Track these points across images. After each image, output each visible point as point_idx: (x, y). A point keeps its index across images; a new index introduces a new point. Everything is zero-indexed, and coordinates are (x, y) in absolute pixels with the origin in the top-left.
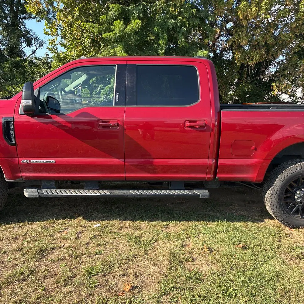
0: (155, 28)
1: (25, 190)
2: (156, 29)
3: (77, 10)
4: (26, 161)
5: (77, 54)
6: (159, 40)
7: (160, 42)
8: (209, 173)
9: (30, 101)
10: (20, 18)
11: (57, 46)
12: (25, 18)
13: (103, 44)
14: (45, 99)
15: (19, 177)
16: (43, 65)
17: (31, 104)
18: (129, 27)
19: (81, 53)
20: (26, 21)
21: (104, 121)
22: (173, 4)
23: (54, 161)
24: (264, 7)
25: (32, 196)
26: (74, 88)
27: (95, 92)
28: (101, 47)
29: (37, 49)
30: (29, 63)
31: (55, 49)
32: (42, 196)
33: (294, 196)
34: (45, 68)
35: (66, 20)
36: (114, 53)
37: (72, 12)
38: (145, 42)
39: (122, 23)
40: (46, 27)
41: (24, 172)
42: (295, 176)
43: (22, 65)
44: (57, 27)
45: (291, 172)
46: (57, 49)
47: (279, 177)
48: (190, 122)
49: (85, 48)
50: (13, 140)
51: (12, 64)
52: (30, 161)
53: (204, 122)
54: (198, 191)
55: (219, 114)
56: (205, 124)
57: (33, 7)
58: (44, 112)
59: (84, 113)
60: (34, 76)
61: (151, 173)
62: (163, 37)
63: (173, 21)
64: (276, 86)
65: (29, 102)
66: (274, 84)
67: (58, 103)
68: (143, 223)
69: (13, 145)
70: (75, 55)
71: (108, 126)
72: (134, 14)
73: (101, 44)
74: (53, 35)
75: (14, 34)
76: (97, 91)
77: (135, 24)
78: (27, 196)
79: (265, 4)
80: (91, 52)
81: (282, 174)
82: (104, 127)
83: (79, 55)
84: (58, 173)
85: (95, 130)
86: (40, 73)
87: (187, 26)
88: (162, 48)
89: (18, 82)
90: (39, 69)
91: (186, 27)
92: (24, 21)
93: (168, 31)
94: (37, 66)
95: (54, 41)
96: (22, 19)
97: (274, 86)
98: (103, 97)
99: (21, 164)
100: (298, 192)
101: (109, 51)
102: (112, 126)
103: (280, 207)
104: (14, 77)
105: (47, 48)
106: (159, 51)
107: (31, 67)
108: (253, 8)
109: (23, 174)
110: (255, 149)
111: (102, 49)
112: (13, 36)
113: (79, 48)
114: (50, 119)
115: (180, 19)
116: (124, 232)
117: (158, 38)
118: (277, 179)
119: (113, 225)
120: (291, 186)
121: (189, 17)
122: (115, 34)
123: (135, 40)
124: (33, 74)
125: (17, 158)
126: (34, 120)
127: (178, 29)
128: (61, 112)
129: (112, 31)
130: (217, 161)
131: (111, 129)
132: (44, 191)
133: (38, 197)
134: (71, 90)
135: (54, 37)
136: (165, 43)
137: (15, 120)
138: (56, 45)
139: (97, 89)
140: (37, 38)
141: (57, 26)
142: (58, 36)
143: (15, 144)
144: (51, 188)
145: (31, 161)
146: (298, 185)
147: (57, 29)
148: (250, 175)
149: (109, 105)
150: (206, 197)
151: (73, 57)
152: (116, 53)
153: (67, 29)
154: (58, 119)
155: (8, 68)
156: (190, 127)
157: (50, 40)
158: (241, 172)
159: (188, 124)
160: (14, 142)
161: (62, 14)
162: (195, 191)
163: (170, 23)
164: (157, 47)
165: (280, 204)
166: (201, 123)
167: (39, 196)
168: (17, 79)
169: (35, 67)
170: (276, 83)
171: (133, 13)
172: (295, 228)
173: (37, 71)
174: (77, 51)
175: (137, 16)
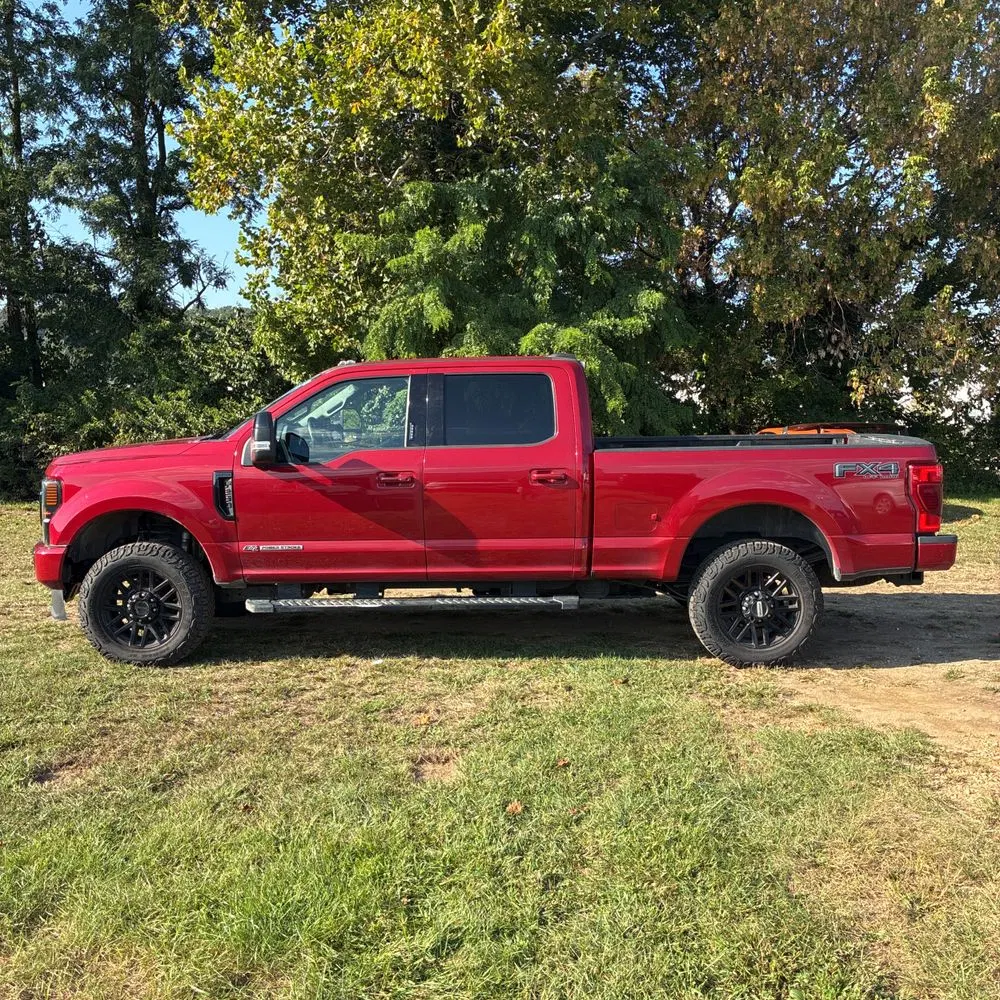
0: (524, 237)
1: (248, 600)
2: (525, 239)
3: (322, 202)
4: (252, 547)
5: (320, 308)
6: (535, 266)
7: (537, 273)
8: (579, 564)
9: (268, 443)
10: (162, 208)
11: (267, 289)
12: (175, 206)
13: (388, 277)
14: (283, 437)
15: (238, 577)
16: (228, 339)
17: (268, 448)
18: (455, 239)
19: (330, 306)
20: (178, 216)
21: (387, 474)
22: (567, 176)
23: (301, 547)
24: (806, 178)
25: (262, 609)
26: (329, 412)
27: (370, 407)
28: (384, 286)
29: (205, 288)
30: (192, 335)
31: (264, 296)
32: (279, 610)
33: (741, 606)
34: (234, 347)
35: (292, 227)
36: (417, 306)
37: (306, 206)
38: (501, 269)
39: (435, 235)
40: (241, 246)
41: (248, 567)
42: (738, 567)
43: (173, 341)
44: (269, 245)
45: (729, 560)
46: (267, 297)
47: (709, 570)
48: (538, 473)
49: (340, 292)
50: (231, 510)
51: (148, 337)
52: (259, 548)
53: (564, 471)
54: (561, 598)
55: (591, 456)
56: (566, 476)
57: (209, 198)
58: (282, 461)
59: (354, 462)
60: (206, 369)
61: (473, 566)
62: (546, 260)
63: (571, 219)
64: (861, 378)
65: (266, 445)
66: (854, 372)
67: (305, 445)
68: (461, 660)
69: (230, 519)
70: (316, 310)
71: (397, 483)
72: (468, 203)
73: (383, 278)
74: (259, 266)
75: (152, 256)
76: (373, 405)
77: (470, 233)
78: (252, 611)
79: (807, 171)
80: (355, 300)
81: (713, 565)
82: (389, 483)
83: (324, 310)
84: (307, 568)
85: (371, 492)
86: (221, 359)
87: (608, 228)
88: (544, 288)
89: (165, 384)
90: (218, 350)
91: (604, 231)
92: (174, 216)
93: (559, 243)
94: (214, 342)
95: (261, 278)
96: (166, 209)
97: (855, 379)
98: (390, 419)
99: (244, 553)
100: (747, 599)
101: (405, 302)
102: (403, 482)
103: (714, 626)
104: (154, 371)
105: (240, 293)
106: (536, 295)
107: (197, 344)
108: (778, 179)
109: (246, 572)
110: (658, 519)
111: (385, 290)
112: (149, 262)
113: (326, 293)
114: (293, 473)
115: (588, 212)
116: (425, 671)
117: (532, 262)
118: (705, 575)
119: (406, 663)
120: (732, 586)
121: (612, 208)
122: (420, 258)
123: (472, 267)
124: (203, 363)
125: (236, 544)
126: (267, 475)
127: (584, 237)
128: (310, 460)
129: (411, 250)
130: (591, 542)
131: (399, 489)
132: (281, 603)
133: (272, 611)
134: (322, 417)
135: (262, 270)
136: (549, 275)
137: (236, 477)
138: (265, 287)
139: (374, 400)
140: (210, 263)
141: (270, 241)
142: (272, 264)
143: (234, 518)
144: (294, 597)
145: (261, 548)
146: (747, 586)
147: (270, 249)
148: (653, 567)
149: (395, 446)
150: (573, 607)
151: (310, 315)
152: (422, 307)
153: (294, 249)
154: (308, 472)
155: (140, 349)
156: (540, 480)
157: (250, 276)
158: (636, 561)
159: (535, 475)
160: (232, 514)
161: (282, 212)
162: (554, 599)
163: (563, 222)
164: (531, 284)
165: (714, 621)
166: (559, 473)
167: (275, 609)
168: (164, 377)
169: (208, 343)
170: (859, 370)
171: (466, 202)
172: (746, 667)
173: (215, 356)
174: (320, 300)
175: (476, 208)
